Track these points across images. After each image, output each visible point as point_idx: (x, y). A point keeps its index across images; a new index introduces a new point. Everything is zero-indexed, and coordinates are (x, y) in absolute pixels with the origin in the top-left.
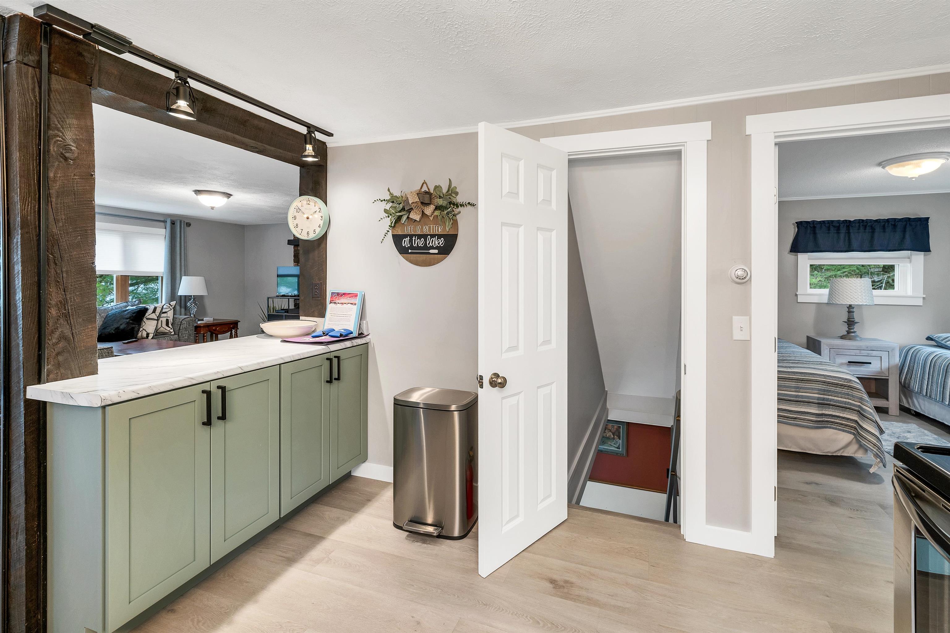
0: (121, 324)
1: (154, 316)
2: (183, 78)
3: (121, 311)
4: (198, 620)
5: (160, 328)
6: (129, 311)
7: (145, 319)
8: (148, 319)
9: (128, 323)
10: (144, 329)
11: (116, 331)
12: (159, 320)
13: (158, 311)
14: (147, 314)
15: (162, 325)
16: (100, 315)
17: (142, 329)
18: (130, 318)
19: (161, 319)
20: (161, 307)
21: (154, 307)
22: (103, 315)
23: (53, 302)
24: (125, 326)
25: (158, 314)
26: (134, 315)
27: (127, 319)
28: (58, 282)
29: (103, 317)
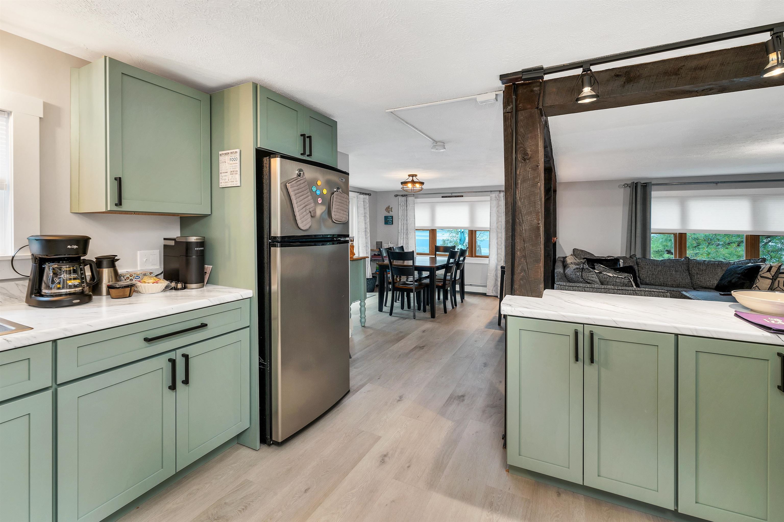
0: (733, 278)
1: (768, 275)
2: (586, 69)
3: (737, 266)
4: (559, 515)
5: (777, 288)
6: (743, 267)
7: (759, 277)
8: (762, 277)
9: (739, 278)
10: (757, 286)
11: (729, 283)
12: (775, 280)
13: (774, 270)
14: (760, 273)
15: (778, 285)
16: (721, 268)
17: (755, 286)
18: (742, 273)
19: (778, 279)
20: (778, 267)
21: (769, 266)
22: (724, 268)
23: (519, 248)
24: (737, 280)
25: (773, 274)
26: (746, 271)
27: (739, 274)
28: (521, 236)
29: (724, 270)
